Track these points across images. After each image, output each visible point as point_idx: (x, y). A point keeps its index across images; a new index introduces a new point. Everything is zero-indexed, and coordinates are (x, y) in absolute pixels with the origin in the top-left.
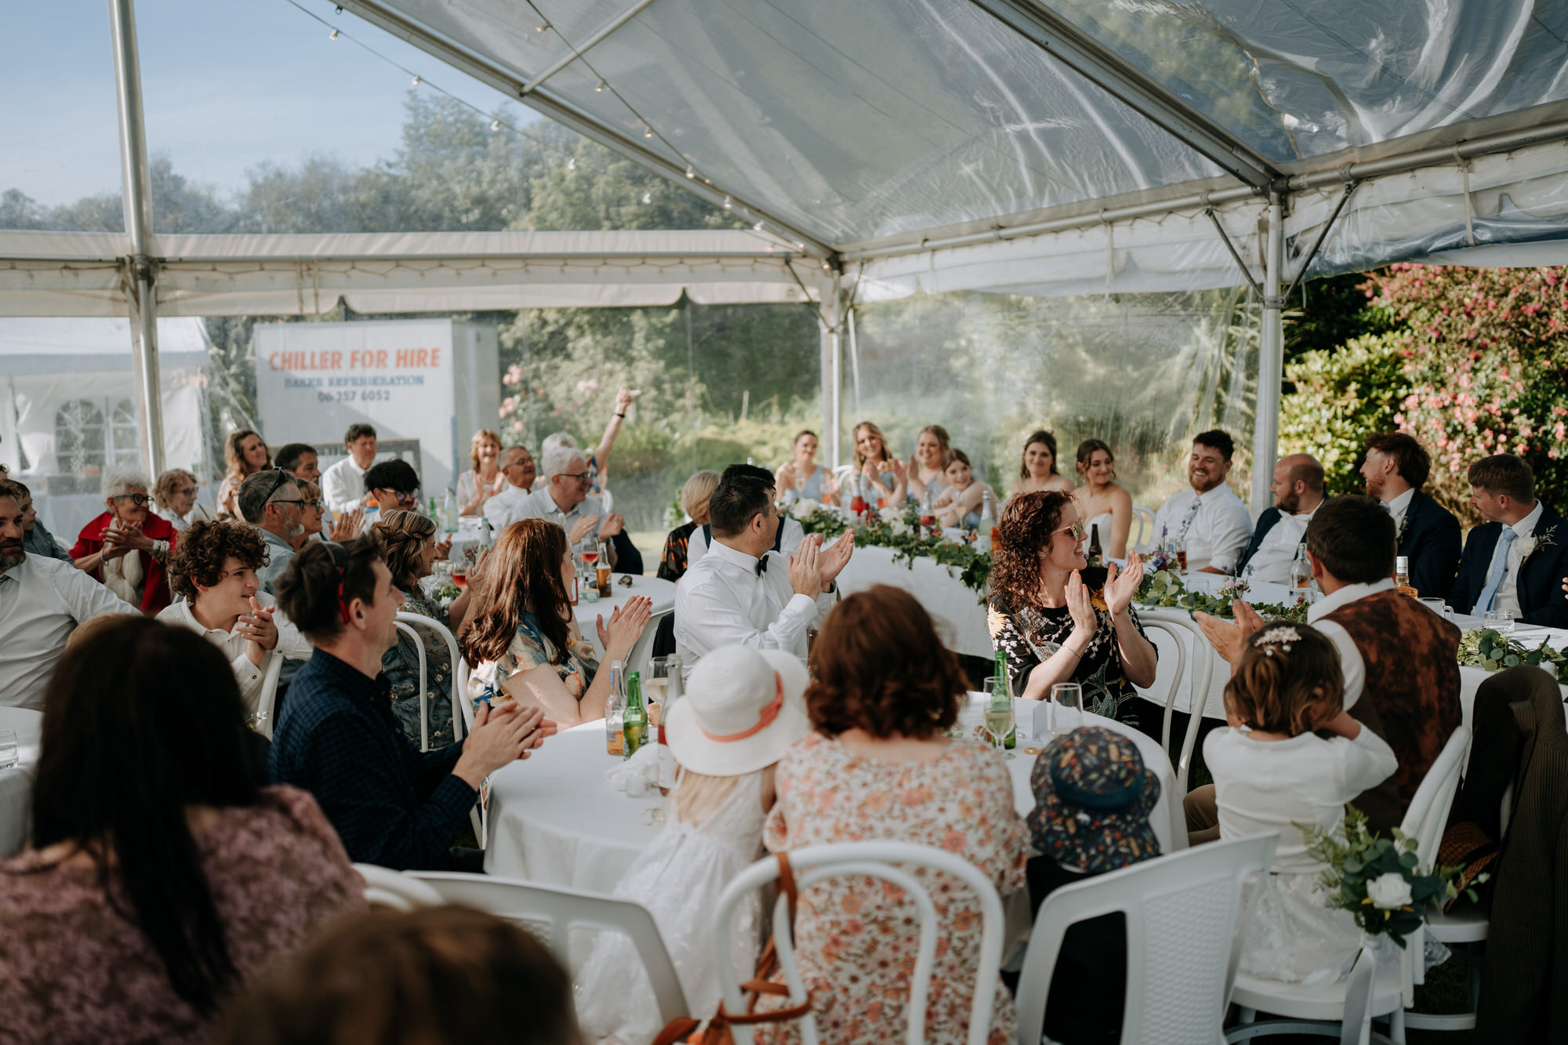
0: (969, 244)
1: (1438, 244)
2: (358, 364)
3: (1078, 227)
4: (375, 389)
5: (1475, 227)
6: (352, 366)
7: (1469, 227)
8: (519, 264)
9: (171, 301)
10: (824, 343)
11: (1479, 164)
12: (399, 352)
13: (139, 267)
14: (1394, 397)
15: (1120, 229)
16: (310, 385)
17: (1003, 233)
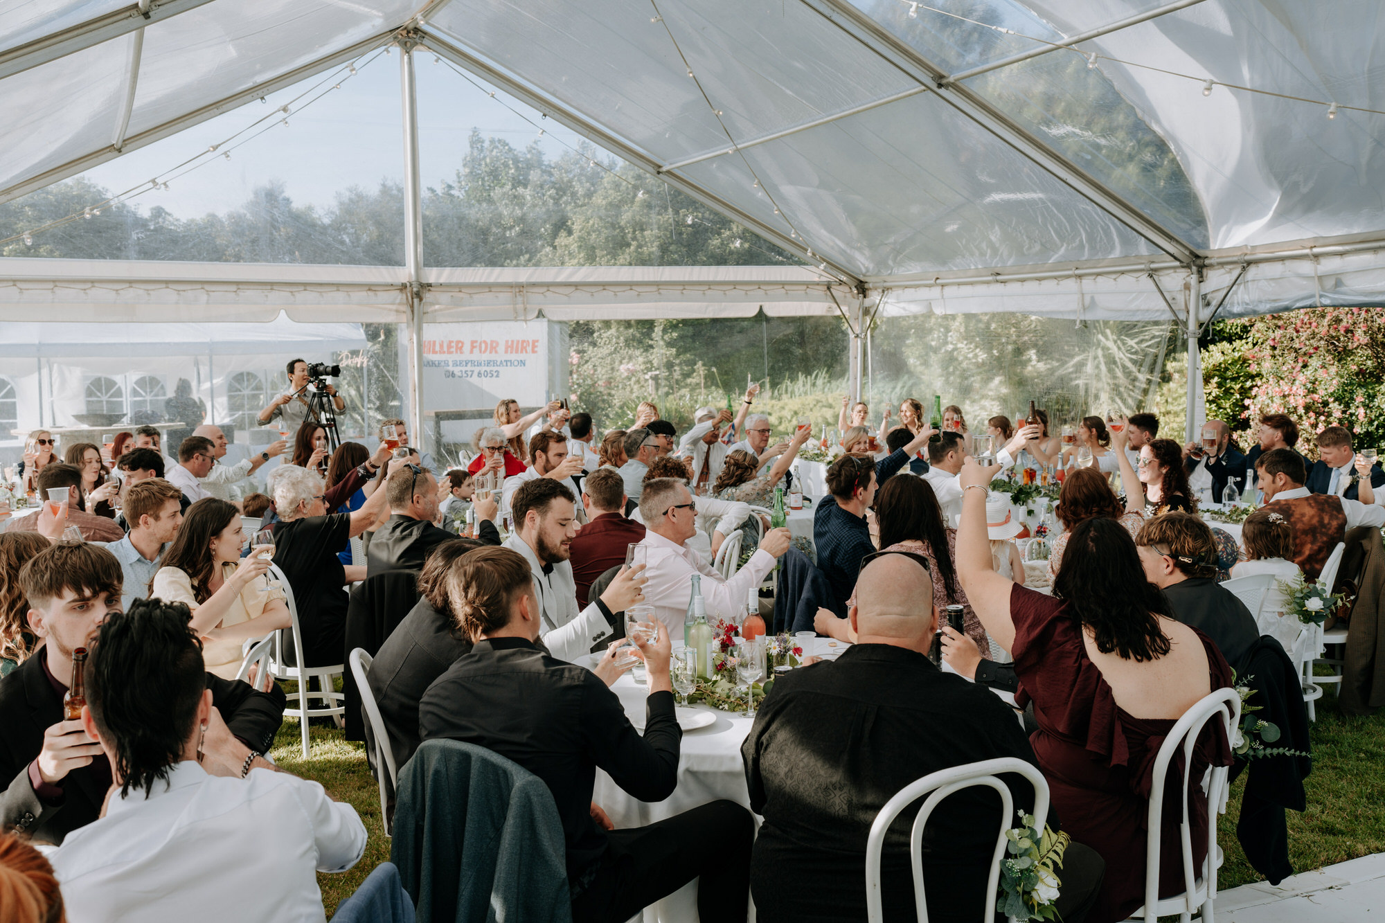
0: (972, 284)
1: (1298, 305)
2: (476, 351)
3: (1056, 278)
4: (488, 369)
5: (1321, 296)
6: (471, 352)
7: (1317, 296)
8: (654, 288)
9: (432, 312)
10: (851, 344)
11: (1323, 261)
12: (507, 342)
13: (415, 290)
14: (1242, 387)
15: (1087, 282)
16: (439, 364)
17: (999, 278)
